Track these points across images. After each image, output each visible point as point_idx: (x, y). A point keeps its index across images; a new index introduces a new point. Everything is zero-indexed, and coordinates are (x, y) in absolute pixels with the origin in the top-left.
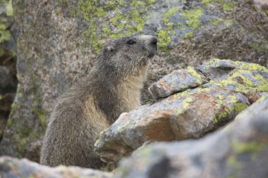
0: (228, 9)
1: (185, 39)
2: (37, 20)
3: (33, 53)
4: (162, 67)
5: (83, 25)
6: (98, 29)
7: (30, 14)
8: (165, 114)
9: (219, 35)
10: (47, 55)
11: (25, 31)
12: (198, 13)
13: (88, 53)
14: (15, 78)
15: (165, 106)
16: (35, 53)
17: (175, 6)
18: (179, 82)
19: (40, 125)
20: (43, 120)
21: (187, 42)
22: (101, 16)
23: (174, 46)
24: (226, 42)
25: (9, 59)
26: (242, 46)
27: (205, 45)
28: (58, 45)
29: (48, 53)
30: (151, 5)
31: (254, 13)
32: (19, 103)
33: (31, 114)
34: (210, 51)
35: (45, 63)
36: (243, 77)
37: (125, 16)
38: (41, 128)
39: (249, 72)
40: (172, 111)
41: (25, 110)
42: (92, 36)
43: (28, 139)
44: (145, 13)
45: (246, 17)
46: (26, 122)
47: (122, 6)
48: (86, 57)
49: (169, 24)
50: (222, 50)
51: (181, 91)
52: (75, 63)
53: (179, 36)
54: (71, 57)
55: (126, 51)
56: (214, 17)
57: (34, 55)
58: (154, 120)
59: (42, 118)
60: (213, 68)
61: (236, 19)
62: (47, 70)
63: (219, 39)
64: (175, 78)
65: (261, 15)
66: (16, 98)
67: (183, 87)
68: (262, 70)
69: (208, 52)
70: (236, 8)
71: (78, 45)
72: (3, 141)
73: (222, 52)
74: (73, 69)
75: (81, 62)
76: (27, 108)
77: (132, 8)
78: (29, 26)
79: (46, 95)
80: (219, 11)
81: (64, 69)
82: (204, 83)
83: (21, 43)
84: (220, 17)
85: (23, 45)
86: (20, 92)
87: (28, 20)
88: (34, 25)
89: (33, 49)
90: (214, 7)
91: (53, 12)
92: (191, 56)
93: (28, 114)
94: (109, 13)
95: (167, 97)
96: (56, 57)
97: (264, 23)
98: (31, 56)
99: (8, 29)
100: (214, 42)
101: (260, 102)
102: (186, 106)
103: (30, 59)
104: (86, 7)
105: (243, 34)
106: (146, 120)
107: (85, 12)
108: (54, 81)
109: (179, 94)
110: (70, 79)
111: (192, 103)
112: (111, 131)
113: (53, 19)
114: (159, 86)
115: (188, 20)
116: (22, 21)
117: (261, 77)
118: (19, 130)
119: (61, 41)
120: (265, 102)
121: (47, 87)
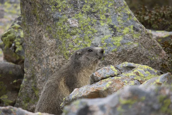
0: (136, 37)
1: (112, 52)
2: (36, 39)
3: (33, 57)
4: (100, 66)
5: (59, 43)
6: (67, 45)
7: (32, 36)
8: (97, 90)
9: (131, 51)
10: (40, 59)
11: (29, 45)
12: (120, 39)
13: (61, 58)
14: (23, 71)
15: (97, 85)
16: (34, 57)
17: (108, 34)
18: (105, 73)
19: (35, 96)
20: (37, 94)
21: (114, 54)
22: (69, 38)
23: (106, 55)
24: (135, 55)
25: (21, 61)
26: (143, 57)
27: (123, 56)
28: (46, 53)
29: (40, 57)
30: (95, 34)
31: (150, 40)
32: (25, 84)
33: (31, 90)
34: (126, 59)
35: (39, 63)
36: (139, 72)
37: (81, 39)
38: (36, 98)
39: (142, 70)
40: (101, 88)
41: (28, 88)
42: (63, 49)
43: (29, 104)
44: (92, 37)
45: (146, 42)
46: (28, 94)
47: (80, 33)
48: (60, 60)
49: (104, 44)
50: (132, 59)
51: (106, 78)
52: (54, 63)
53: (109, 50)
54: (52, 60)
55: (87, 55)
56: (128, 41)
57: (33, 58)
58: (91, 92)
59: (37, 93)
60: (124, 67)
61: (140, 43)
62: (40, 66)
63: (131, 53)
64: (103, 71)
65: (154, 41)
66: (23, 81)
67: (107, 76)
68: (150, 69)
69: (124, 59)
70: (140, 37)
71: (56, 53)
72: (16, 104)
73: (132, 60)
74: (53, 66)
75: (57, 62)
76: (29, 87)
77: (85, 35)
78: (31, 43)
79: (39, 80)
80: (131, 38)
81: (48, 66)
82: (119, 74)
83: (27, 52)
84: (132, 41)
85: (28, 53)
86: (26, 78)
87: (31, 40)
88: (34, 42)
89: (33, 55)
90: (128, 36)
91: (44, 35)
92: (116, 61)
93: (29, 90)
94: (73, 37)
95: (99, 81)
96: (45, 59)
97: (155, 46)
98: (32, 59)
99: (21, 44)
100: (128, 54)
101: (144, 84)
102: (108, 85)
103: (31, 60)
104: (61, 33)
105: (144, 51)
106: (87, 93)
107: (60, 36)
108: (43, 73)
109: (105, 79)
110: (52, 72)
111: (111, 84)
112: (69, 98)
113: (44, 39)
114: (95, 75)
115: (114, 42)
116: (28, 40)
117: (149, 73)
118: (24, 99)
119: (48, 51)
120: (146, 84)
121: (39, 75)
